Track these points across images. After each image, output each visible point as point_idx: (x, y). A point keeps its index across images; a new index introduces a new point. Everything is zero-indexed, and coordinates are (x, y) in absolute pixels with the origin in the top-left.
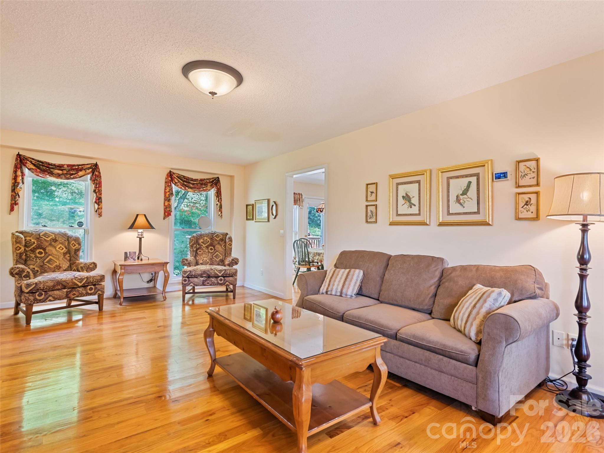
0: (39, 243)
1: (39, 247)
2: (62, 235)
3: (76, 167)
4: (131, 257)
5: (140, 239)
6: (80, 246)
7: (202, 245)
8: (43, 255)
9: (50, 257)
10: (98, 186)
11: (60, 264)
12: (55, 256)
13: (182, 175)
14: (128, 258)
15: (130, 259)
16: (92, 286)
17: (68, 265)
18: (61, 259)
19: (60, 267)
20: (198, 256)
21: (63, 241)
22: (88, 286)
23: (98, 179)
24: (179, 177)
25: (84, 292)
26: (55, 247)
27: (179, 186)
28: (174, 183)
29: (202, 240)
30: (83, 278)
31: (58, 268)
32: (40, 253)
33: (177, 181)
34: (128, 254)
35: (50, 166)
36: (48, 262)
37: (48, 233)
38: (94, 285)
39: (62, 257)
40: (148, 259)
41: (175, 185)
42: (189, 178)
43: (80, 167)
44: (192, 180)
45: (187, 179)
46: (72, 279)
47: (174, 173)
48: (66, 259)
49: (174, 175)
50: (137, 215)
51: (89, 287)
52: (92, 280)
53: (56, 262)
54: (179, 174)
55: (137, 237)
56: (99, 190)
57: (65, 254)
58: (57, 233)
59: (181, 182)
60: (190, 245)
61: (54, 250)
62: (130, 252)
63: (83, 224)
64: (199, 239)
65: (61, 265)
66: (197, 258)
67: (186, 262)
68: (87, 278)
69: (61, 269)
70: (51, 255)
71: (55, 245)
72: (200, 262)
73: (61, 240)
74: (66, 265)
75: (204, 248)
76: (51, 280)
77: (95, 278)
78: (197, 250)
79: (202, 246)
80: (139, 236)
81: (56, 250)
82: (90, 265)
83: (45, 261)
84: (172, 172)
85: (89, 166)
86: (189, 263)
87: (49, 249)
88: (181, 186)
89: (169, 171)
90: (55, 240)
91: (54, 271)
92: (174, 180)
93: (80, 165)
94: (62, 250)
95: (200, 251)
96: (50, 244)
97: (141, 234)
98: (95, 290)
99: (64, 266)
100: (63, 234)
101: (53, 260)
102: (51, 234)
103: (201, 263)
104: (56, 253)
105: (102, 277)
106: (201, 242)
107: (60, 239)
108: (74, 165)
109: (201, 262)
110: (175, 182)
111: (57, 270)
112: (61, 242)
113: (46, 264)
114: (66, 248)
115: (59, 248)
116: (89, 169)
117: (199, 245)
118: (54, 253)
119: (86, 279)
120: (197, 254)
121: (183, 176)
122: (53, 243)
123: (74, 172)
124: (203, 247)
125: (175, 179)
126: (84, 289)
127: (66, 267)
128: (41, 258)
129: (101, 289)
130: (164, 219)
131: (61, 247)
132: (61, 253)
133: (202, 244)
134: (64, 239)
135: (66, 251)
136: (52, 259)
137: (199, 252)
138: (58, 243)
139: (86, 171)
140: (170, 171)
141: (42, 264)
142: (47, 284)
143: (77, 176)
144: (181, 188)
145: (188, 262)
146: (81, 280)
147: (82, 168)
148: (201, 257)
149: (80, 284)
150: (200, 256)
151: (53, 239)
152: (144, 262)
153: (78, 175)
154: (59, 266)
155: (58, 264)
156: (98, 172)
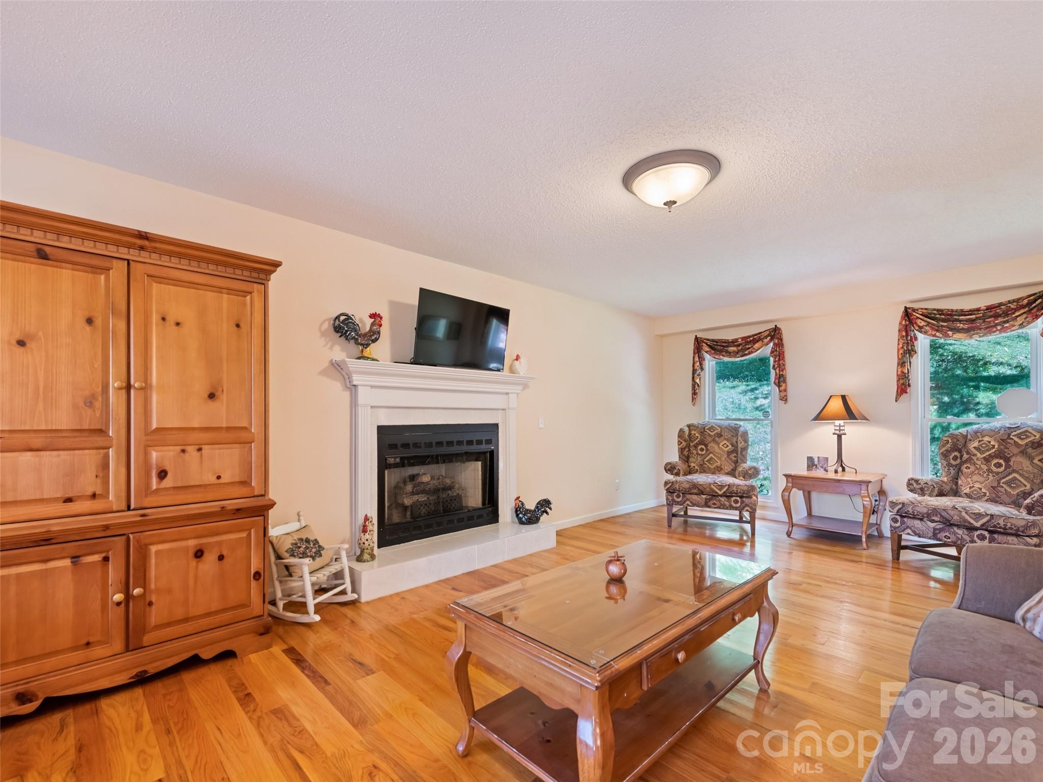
0: (702, 437)
1: (702, 442)
2: (730, 428)
3: (751, 339)
4: (821, 465)
5: (839, 437)
6: (746, 444)
7: (975, 455)
8: (704, 452)
9: (711, 455)
10: (777, 359)
11: (721, 465)
12: (717, 455)
13: (935, 310)
14: (816, 466)
15: (820, 468)
16: (738, 498)
17: (732, 467)
18: (723, 459)
19: (721, 469)
20: (962, 478)
21: (729, 436)
22: (733, 496)
23: (778, 349)
24: (928, 315)
25: (727, 503)
26: (718, 444)
27: (930, 333)
28: (917, 328)
29: (976, 444)
30: (724, 485)
31: (718, 470)
32: (702, 450)
33: (923, 323)
34: (816, 460)
35: (724, 344)
36: (708, 461)
37: (714, 425)
38: (741, 497)
39: (726, 456)
40: (856, 473)
41: (921, 332)
42: (952, 311)
43: (755, 337)
44: (962, 313)
45: (948, 315)
46: (710, 484)
47: (914, 310)
48: (731, 460)
49: (914, 313)
50: (831, 396)
51: (733, 499)
52: (735, 489)
53: (717, 462)
54: (926, 309)
55: (834, 434)
56: (779, 365)
57: (729, 453)
58: (724, 427)
59: (933, 324)
60: (941, 451)
61: (716, 447)
62: (818, 457)
63: (769, 415)
64: (971, 440)
65: (723, 467)
66: (960, 482)
67: (915, 485)
68: (729, 485)
69: (723, 472)
70: (712, 453)
71: (719, 441)
72: (965, 491)
73: (727, 436)
74: (728, 467)
75: (978, 462)
76: (687, 481)
77: (740, 487)
78: (962, 463)
79: (973, 457)
80: (838, 432)
81: (719, 447)
82: (749, 470)
83: (706, 460)
84: (909, 308)
85: (767, 333)
86: (922, 489)
87: (712, 445)
88: (934, 333)
89: (903, 309)
90: (720, 435)
91: (714, 473)
92: (916, 323)
93: (756, 335)
94: (726, 448)
95: (968, 468)
96: (714, 440)
97: (838, 428)
98: (741, 504)
99: (726, 468)
100: (732, 427)
101: (715, 460)
102: (717, 427)
103: (966, 494)
104: (719, 451)
105: (750, 488)
106: (974, 448)
107: (726, 434)
108: (749, 337)
109: (967, 491)
110: (919, 326)
111: (717, 472)
112: (726, 437)
113: (706, 463)
114: (733, 445)
115: (723, 445)
116: (766, 337)
117: (968, 453)
118: (716, 451)
119: (726, 488)
120: (960, 473)
121: (938, 310)
122: (717, 439)
123: (750, 346)
124: (978, 459)
125: (919, 321)
126: (727, 500)
127: (729, 470)
128: (702, 455)
129: (750, 505)
130: (896, 401)
131: (725, 444)
132: (724, 451)
133: (976, 452)
134: (731, 433)
135: (731, 450)
136: (713, 458)
137: (965, 469)
138: (722, 438)
139: (763, 341)
140: (905, 307)
141: (702, 463)
142: (683, 485)
143: (753, 351)
144: (934, 336)
145: (920, 486)
146: (721, 487)
147: (760, 337)
148: (969, 480)
149: (720, 493)
150: (966, 478)
151: (718, 434)
152: (848, 477)
153: (754, 349)
154: (720, 467)
155: (718, 464)
156: (778, 338)
